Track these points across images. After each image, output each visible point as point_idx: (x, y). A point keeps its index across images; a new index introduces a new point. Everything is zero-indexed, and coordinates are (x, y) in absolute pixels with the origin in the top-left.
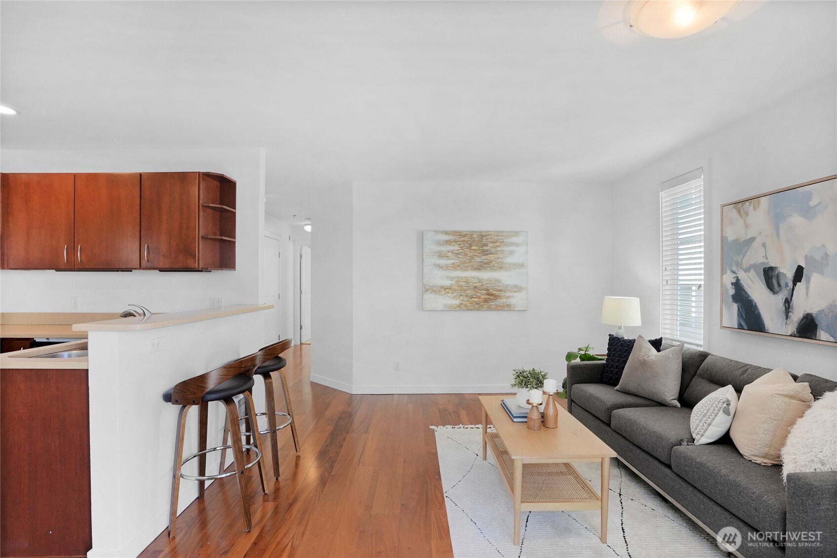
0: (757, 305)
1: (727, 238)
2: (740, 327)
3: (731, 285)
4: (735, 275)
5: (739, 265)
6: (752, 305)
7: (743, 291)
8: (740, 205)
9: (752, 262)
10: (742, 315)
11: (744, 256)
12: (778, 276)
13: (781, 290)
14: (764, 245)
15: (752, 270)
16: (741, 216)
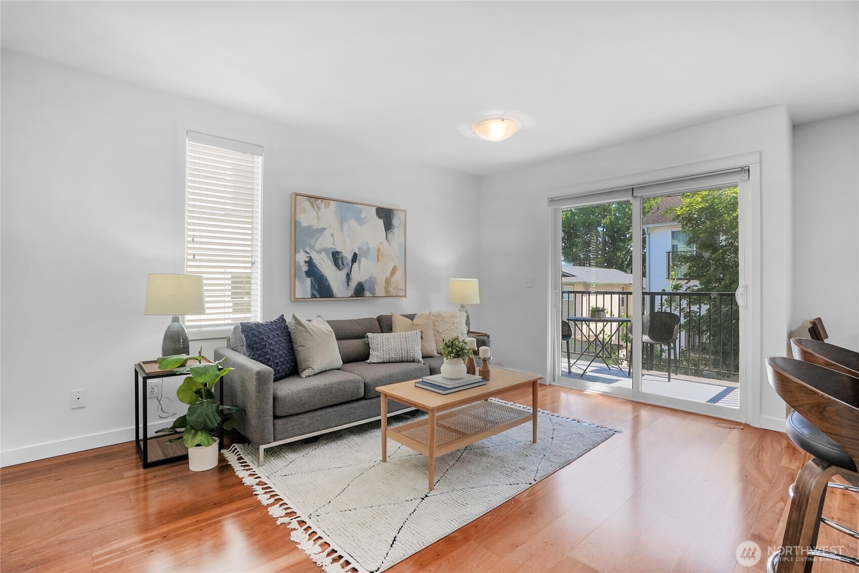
0: (328, 278)
1: (300, 223)
2: (313, 296)
3: (304, 264)
4: (308, 255)
5: (312, 247)
6: (324, 279)
7: (315, 268)
8: (313, 200)
9: (323, 247)
10: (315, 287)
11: (317, 240)
12: (342, 258)
13: (344, 268)
14: (332, 235)
15: (323, 252)
16: (314, 208)
